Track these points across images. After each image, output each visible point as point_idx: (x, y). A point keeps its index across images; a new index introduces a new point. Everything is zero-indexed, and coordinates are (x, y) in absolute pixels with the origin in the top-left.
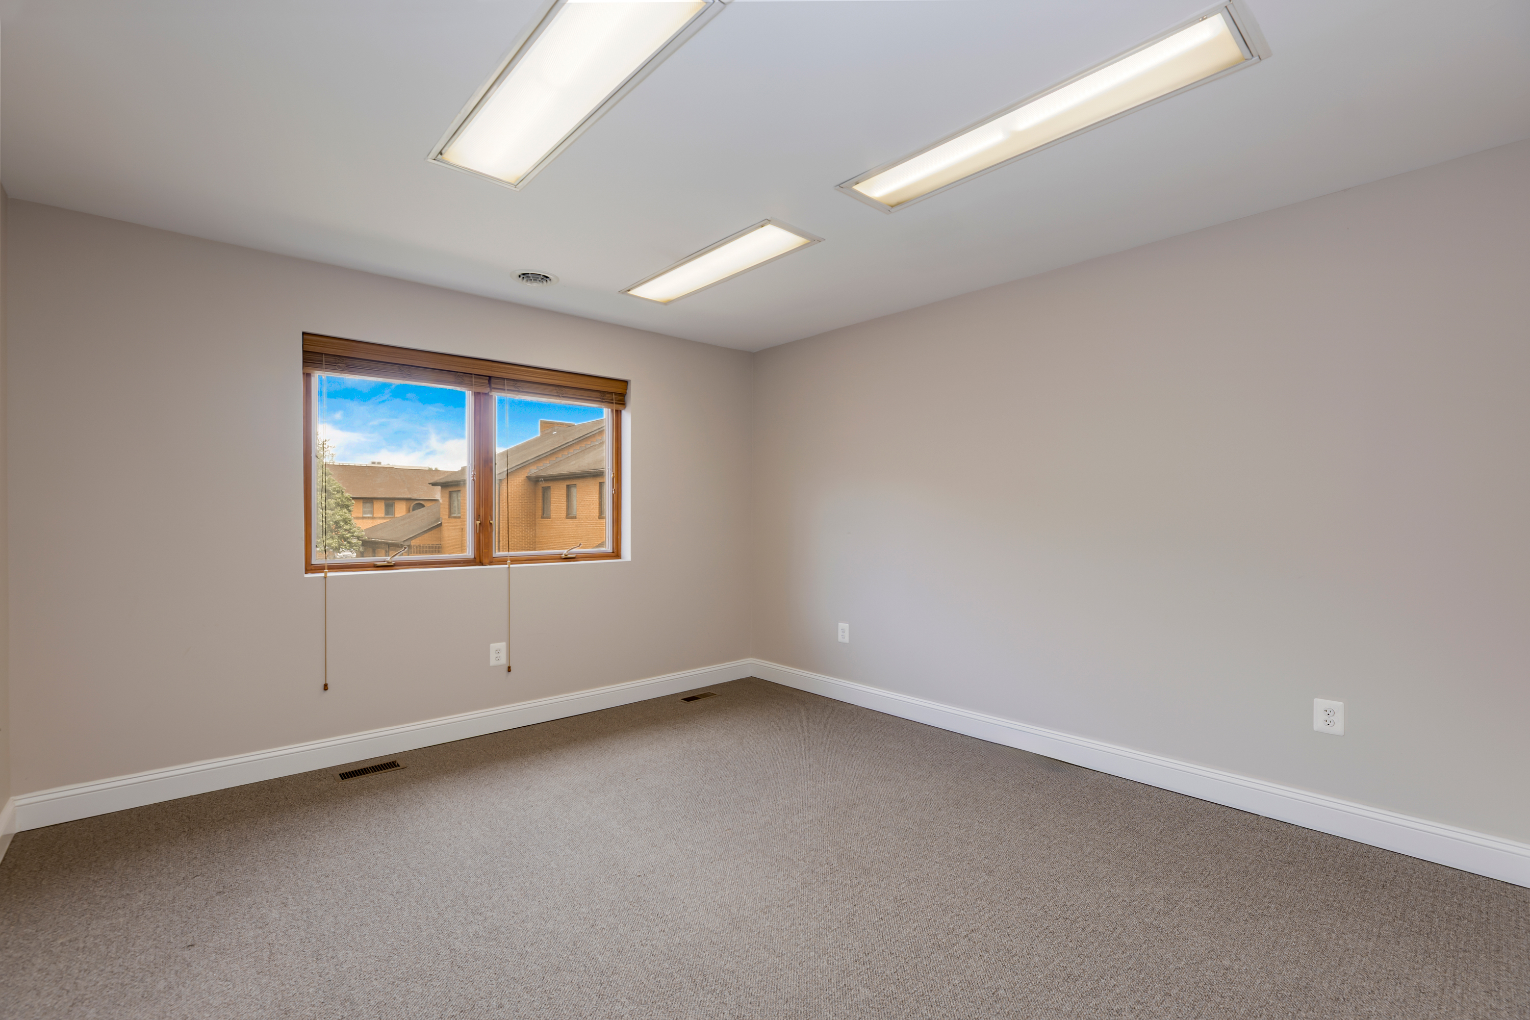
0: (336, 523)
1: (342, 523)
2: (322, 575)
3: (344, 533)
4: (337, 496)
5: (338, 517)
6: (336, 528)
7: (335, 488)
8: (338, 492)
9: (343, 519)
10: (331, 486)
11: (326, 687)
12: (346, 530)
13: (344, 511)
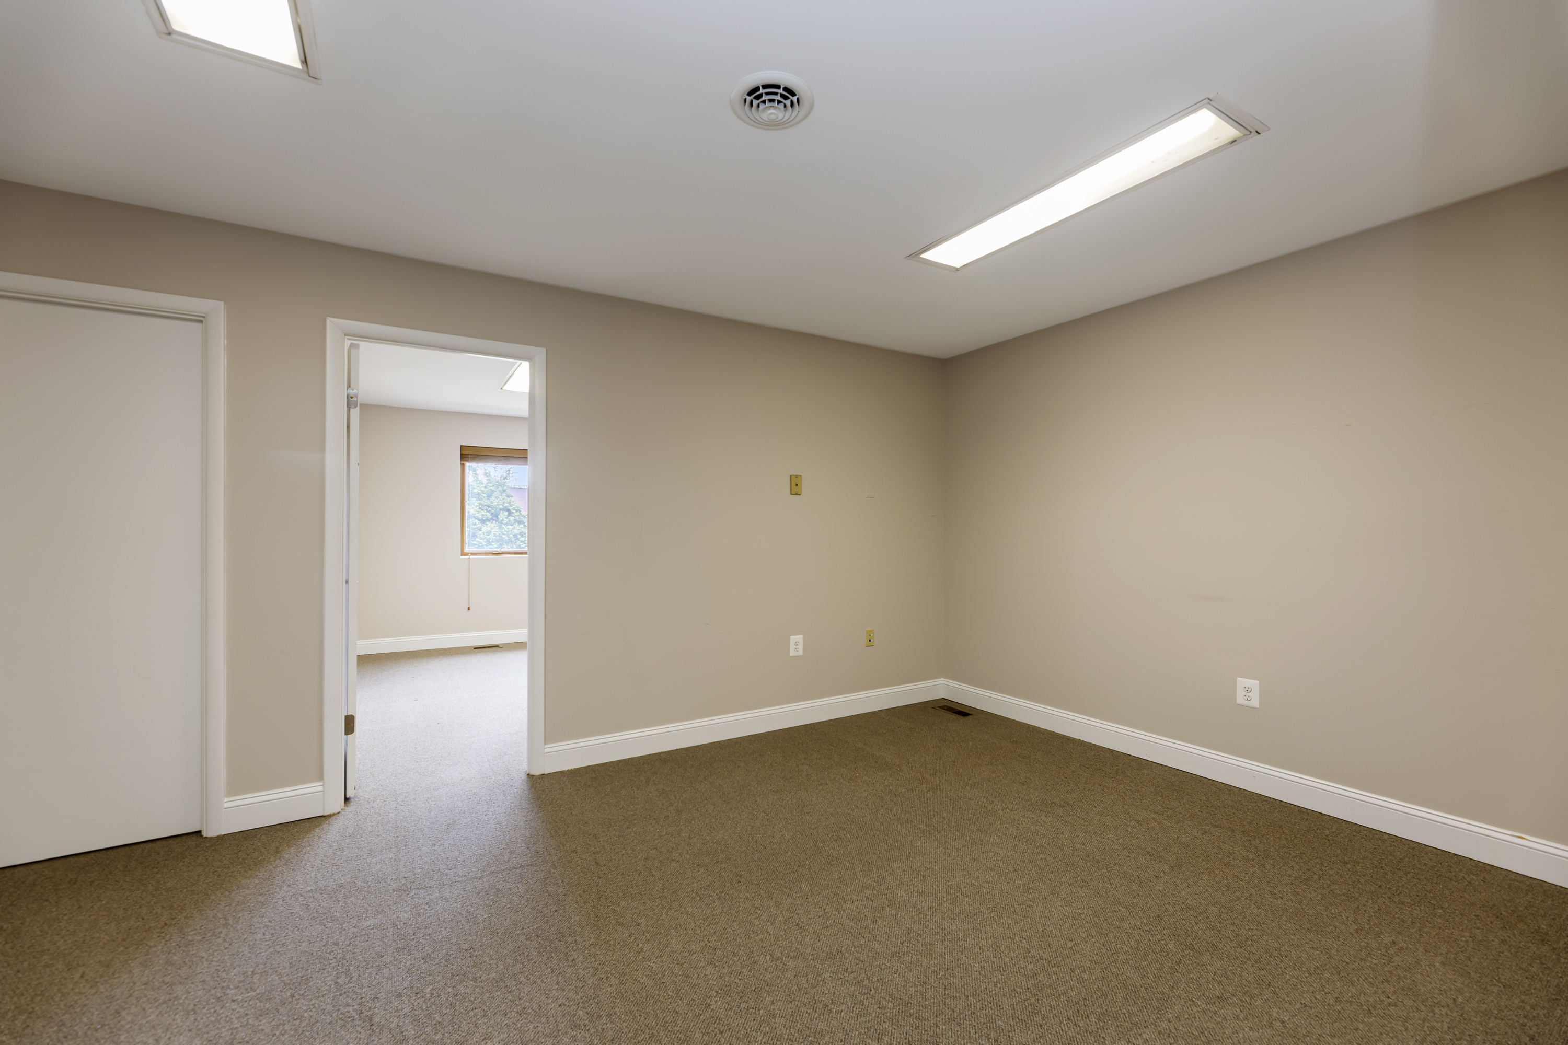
0: (515, 536)
1: (519, 536)
2: (468, 557)
3: (521, 544)
4: (516, 514)
5: (516, 531)
6: (515, 540)
7: (515, 508)
8: (517, 511)
9: (520, 533)
10: (511, 506)
11: (469, 609)
12: (522, 542)
13: (521, 526)
